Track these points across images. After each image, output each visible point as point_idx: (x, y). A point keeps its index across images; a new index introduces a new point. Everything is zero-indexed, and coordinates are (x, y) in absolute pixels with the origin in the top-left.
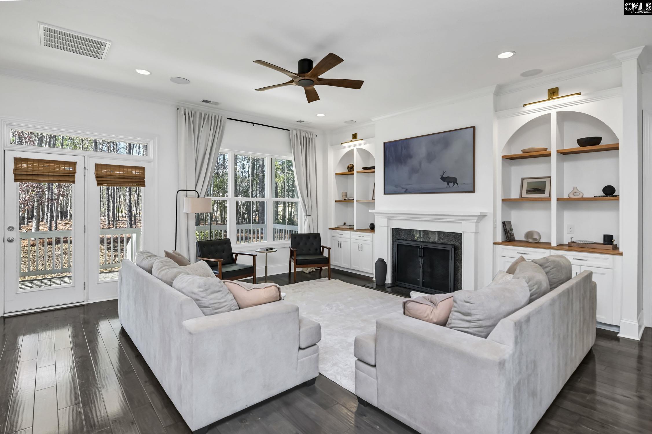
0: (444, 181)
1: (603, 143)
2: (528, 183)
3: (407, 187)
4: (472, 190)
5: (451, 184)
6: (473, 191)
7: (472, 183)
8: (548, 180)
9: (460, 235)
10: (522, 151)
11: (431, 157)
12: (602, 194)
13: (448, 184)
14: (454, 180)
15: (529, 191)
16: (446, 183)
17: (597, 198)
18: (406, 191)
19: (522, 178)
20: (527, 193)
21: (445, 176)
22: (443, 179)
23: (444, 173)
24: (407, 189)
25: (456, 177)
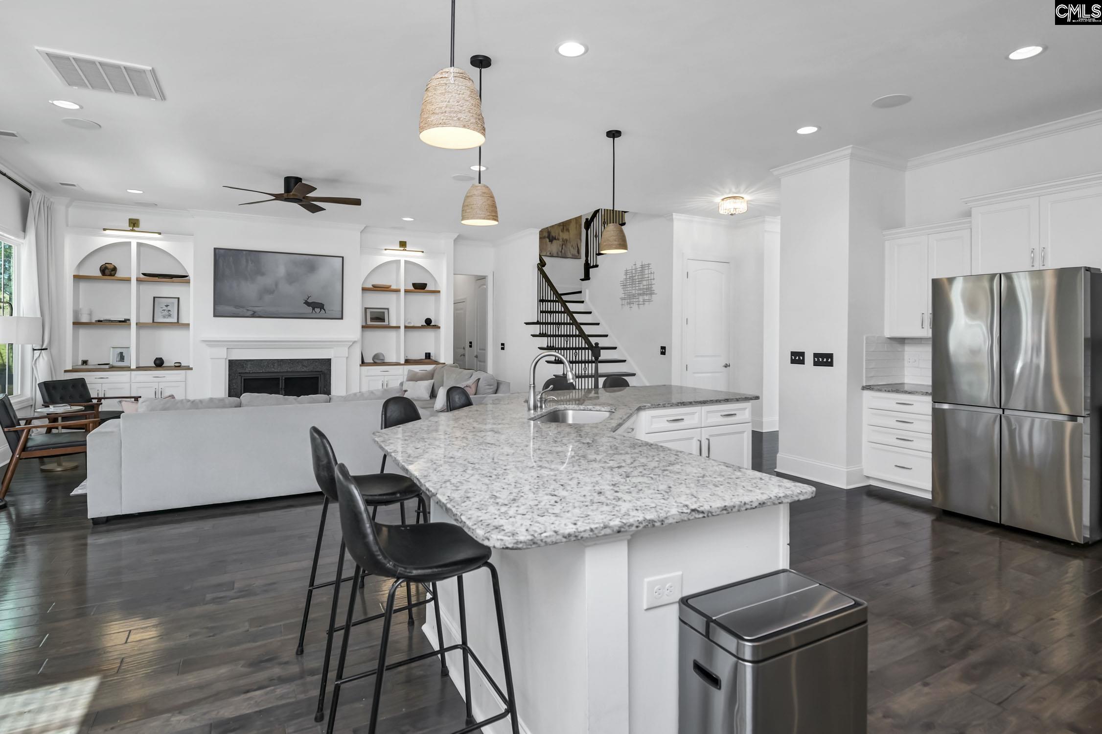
0: (309, 306)
1: (428, 288)
2: (371, 312)
3: (256, 309)
4: (340, 317)
5: (317, 310)
6: (342, 318)
7: (341, 310)
8: (386, 311)
9: (329, 360)
10: (373, 285)
11: (291, 278)
12: (425, 324)
13: (313, 309)
14: (321, 306)
15: (372, 319)
16: (311, 308)
17: (423, 327)
18: (254, 314)
19: (365, 308)
20: (371, 321)
21: (310, 301)
22: (307, 303)
23: (309, 297)
24: (255, 312)
25: (323, 303)
